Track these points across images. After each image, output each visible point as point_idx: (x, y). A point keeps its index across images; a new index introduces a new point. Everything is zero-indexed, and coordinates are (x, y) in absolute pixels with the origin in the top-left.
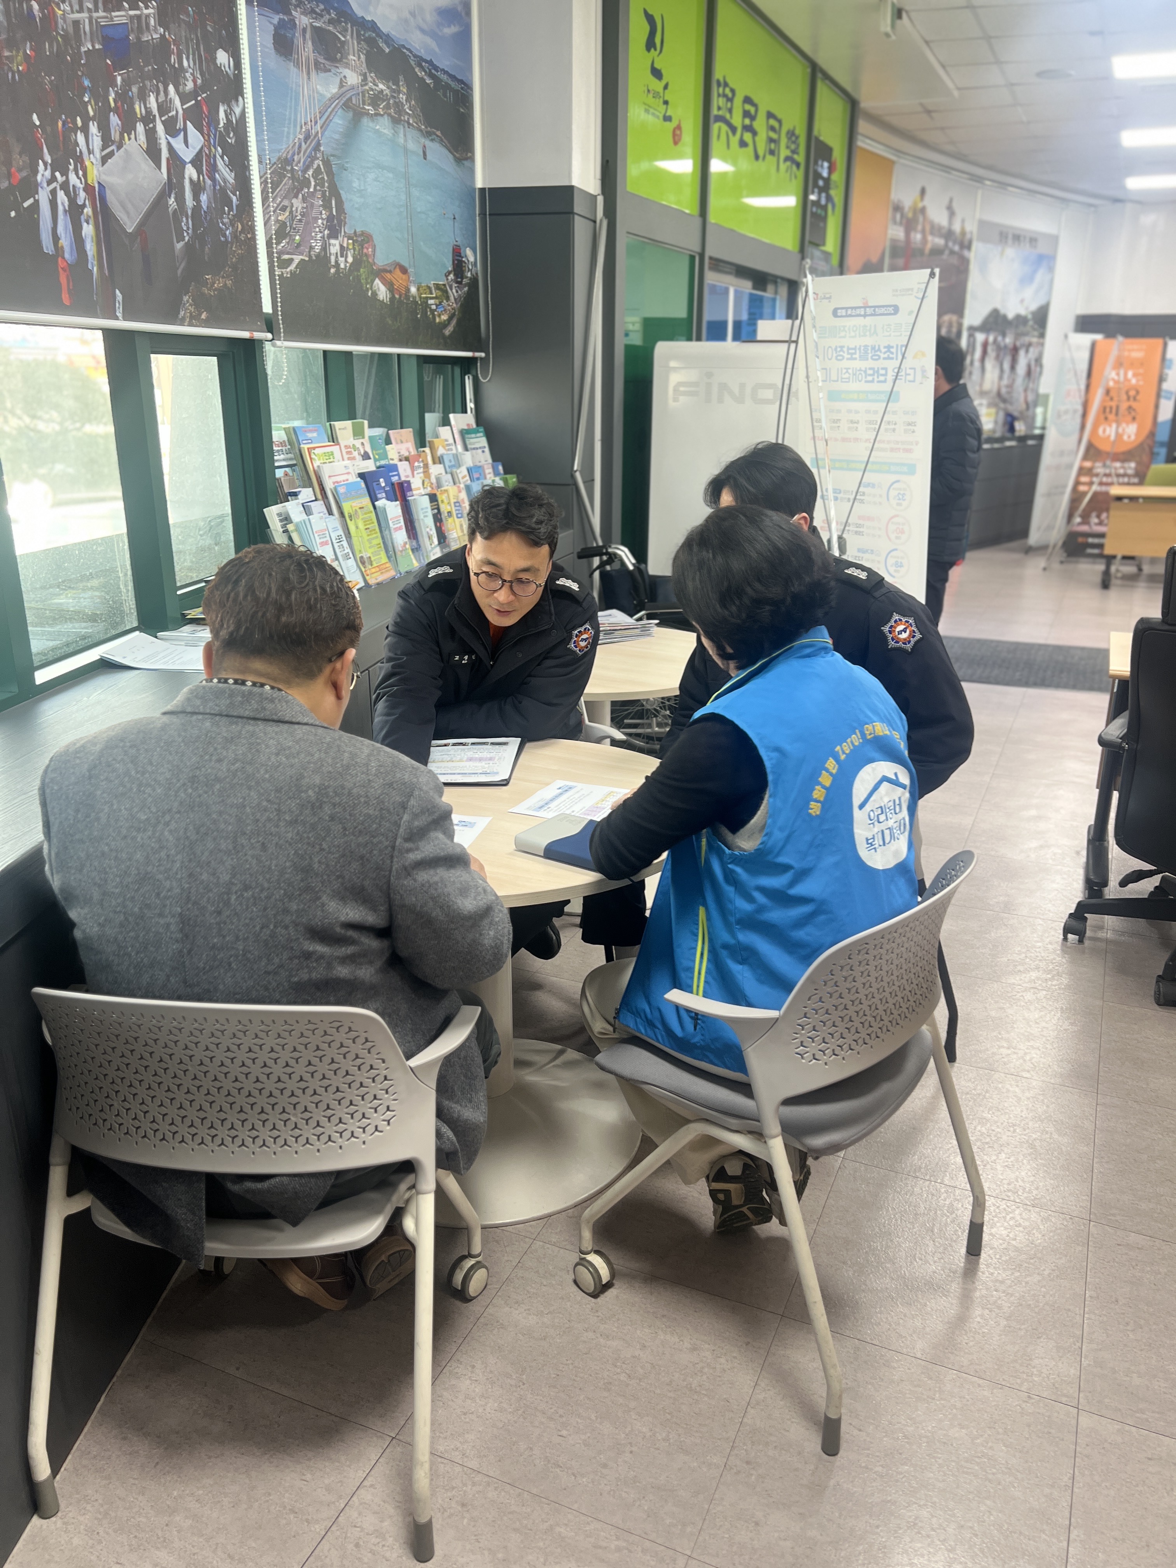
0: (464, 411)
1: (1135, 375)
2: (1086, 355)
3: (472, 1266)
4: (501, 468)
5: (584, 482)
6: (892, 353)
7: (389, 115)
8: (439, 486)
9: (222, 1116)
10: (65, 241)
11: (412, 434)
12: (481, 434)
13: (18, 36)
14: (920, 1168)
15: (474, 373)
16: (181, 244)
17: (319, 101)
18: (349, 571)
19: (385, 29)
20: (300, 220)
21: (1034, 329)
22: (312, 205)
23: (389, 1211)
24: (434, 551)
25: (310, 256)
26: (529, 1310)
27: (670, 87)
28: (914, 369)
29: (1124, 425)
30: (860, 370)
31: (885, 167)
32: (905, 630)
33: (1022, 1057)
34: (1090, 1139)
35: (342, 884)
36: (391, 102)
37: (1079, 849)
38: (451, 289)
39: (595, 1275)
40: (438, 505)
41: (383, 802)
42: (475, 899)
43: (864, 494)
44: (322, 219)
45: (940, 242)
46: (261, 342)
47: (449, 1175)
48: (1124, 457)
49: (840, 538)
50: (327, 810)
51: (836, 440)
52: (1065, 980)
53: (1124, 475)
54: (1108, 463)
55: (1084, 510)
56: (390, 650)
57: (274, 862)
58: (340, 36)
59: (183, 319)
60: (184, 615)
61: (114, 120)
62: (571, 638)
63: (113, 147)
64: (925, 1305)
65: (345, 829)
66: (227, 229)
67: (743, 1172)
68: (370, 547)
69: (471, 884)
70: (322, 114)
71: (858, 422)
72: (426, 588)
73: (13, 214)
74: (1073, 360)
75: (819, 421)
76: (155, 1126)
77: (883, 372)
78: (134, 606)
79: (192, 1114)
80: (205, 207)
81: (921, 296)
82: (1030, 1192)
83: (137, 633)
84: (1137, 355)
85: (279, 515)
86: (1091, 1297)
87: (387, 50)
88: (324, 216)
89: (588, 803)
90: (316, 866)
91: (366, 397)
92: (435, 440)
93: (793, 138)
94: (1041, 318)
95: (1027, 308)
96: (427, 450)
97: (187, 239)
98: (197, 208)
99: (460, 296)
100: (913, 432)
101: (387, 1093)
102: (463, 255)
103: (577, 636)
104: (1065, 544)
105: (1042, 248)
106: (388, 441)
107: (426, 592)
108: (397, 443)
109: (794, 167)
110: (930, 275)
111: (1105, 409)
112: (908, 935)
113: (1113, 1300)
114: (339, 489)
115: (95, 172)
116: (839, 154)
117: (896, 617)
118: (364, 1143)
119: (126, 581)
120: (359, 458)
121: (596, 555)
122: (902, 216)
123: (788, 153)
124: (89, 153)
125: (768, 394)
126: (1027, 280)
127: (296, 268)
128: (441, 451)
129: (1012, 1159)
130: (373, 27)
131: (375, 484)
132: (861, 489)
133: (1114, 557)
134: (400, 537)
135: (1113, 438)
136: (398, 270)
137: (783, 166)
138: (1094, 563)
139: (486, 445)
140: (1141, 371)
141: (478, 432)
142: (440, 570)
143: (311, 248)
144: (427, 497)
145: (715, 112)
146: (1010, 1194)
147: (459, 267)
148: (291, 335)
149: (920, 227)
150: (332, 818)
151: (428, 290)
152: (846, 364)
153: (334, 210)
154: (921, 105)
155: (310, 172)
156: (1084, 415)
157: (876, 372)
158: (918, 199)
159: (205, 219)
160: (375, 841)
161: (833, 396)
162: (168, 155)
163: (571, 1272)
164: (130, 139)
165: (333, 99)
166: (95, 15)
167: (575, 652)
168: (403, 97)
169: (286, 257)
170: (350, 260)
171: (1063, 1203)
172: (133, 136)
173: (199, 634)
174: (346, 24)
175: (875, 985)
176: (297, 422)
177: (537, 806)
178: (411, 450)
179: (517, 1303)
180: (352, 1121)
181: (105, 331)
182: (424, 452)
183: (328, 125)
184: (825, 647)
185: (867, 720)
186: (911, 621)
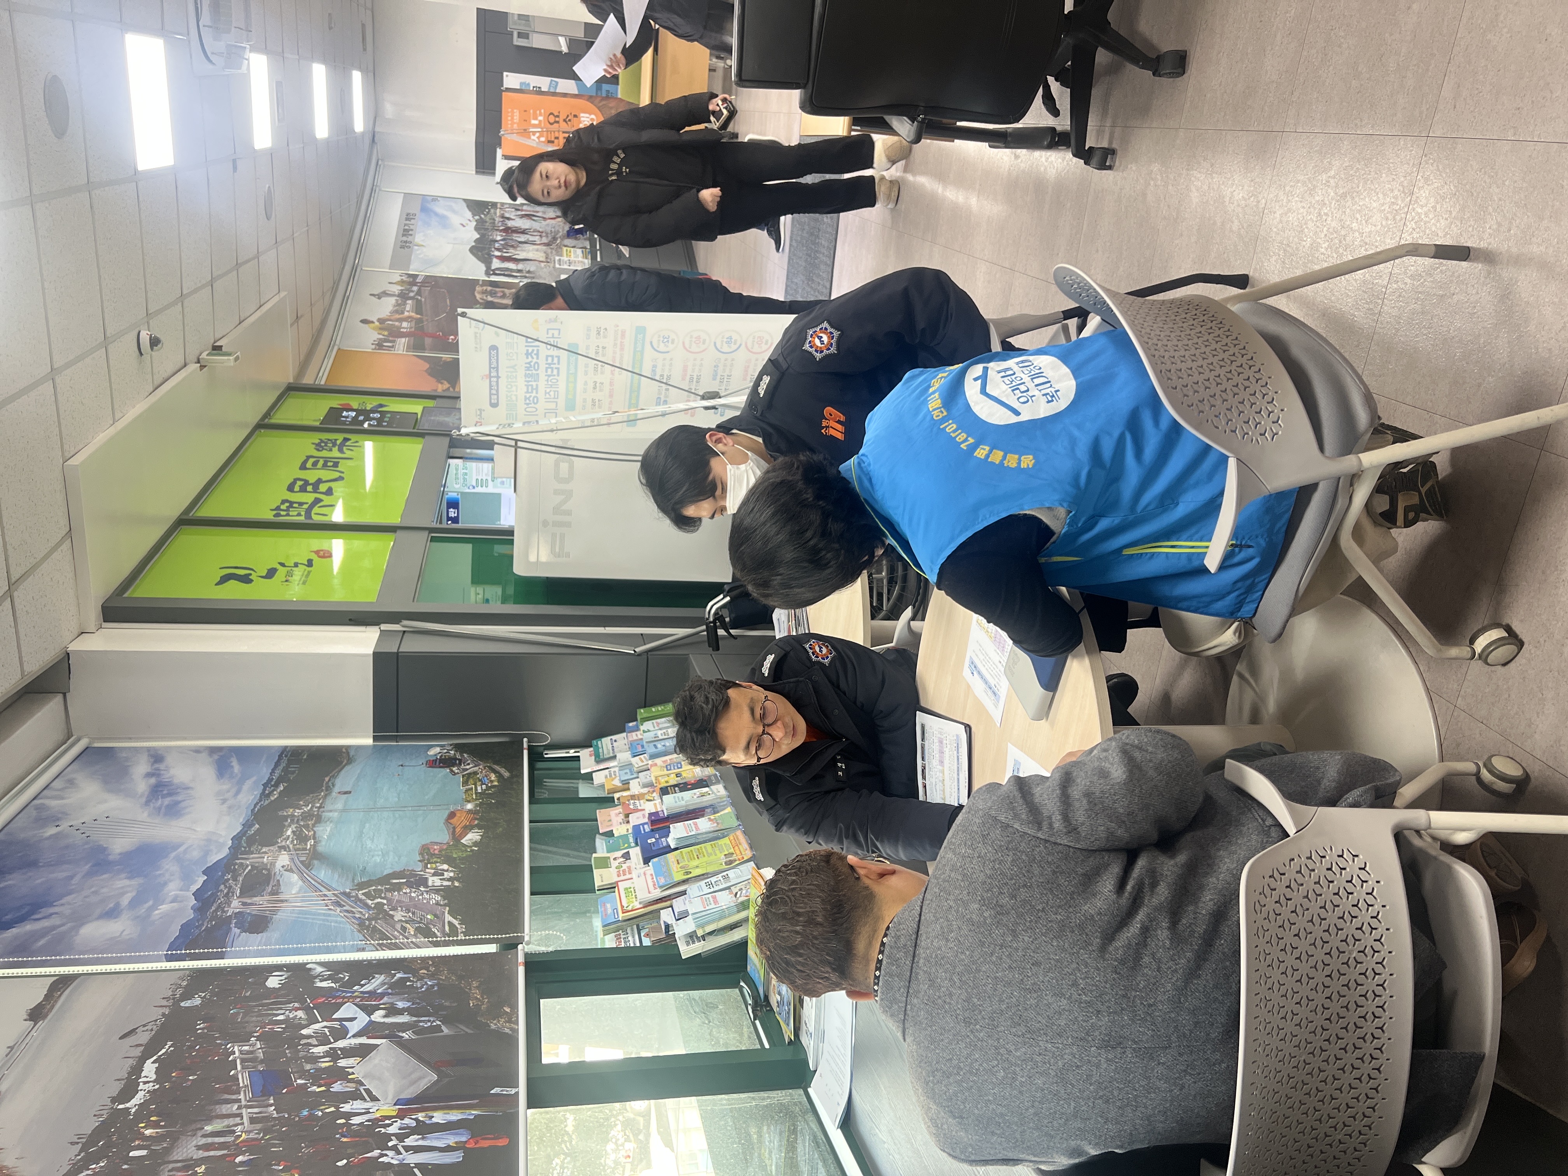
0: (577, 759)
1: (536, 119)
3: (1490, 771)
4: (631, 724)
5: (645, 643)
6: (533, 350)
7: (314, 825)
8: (651, 785)
9: (1352, 1027)
10: (451, 1140)
11: (602, 810)
12: (599, 743)
14: (1369, 309)
15: (541, 749)
16: (443, 1028)
17: (305, 892)
18: (740, 877)
19: (240, 828)
20: (413, 913)
21: (489, 213)
22: (398, 901)
23: (1446, 858)
24: (715, 791)
25: (445, 905)
26: (1538, 713)
27: (283, 561)
28: (548, 330)
30: (547, 381)
31: (344, 357)
32: (820, 338)
33: (1243, 208)
34: (1335, 138)
35: (1079, 895)
36: (302, 823)
37: (1013, 156)
38: (467, 769)
39: (1500, 643)
40: (671, 786)
43: (662, 376)
44: (410, 892)
46: (527, 955)
47: (1400, 793)
49: (703, 398)
51: (611, 403)
52: (1156, 167)
58: (247, 871)
59: (512, 1029)
60: (791, 1041)
61: (337, 1087)
62: (819, 662)
63: (362, 1089)
64: (1527, 302)
66: (426, 984)
67: (1385, 493)
68: (715, 855)
70: (317, 890)
71: (595, 382)
72: (772, 803)
75: (593, 420)
76: (1362, 1098)
77: (550, 359)
78: (784, 1092)
79: (1350, 1058)
80: (409, 1004)
81: (482, 325)
82: (1396, 197)
83: (809, 1090)
84: (517, 115)
85: (688, 944)
86: (1515, 134)
87: (257, 826)
88: (408, 891)
89: (990, 648)
91: (568, 856)
92: (606, 788)
93: (323, 444)
94: (478, 207)
95: (470, 221)
96: (616, 796)
97: (439, 1023)
98: (409, 1011)
99: (473, 761)
100: (606, 329)
101: (1324, 857)
102: (434, 758)
103: (817, 657)
105: (415, 209)
106: (610, 834)
107: (777, 803)
108: (611, 825)
109: (348, 443)
110: (468, 317)
112: (1148, 330)
113: (1517, 112)
114: (661, 884)
115: (385, 1107)
116: (335, 401)
117: (807, 347)
118: (1378, 882)
119: (760, 1098)
120: (628, 863)
121: (716, 633)
122: (386, 340)
123: (335, 449)
124: (369, 1113)
125: (564, 466)
126: (444, 222)
127: (456, 919)
128: (617, 783)
129: (1358, 216)
130: (236, 839)
131: (653, 848)
132: (657, 378)
134: (704, 824)
136: (452, 821)
137: (348, 454)
139: (609, 738)
140: (531, 111)
141: (597, 745)
142: (757, 790)
143: (437, 904)
144: (664, 797)
145: (302, 518)
146: (1398, 218)
147: (445, 762)
148: (518, 925)
149: (397, 324)
151: (470, 792)
152: (541, 395)
153: (402, 881)
154: (292, 325)
155: (370, 902)
157: (549, 366)
158: (372, 325)
159: (419, 1004)
161: (570, 407)
162: (365, 1038)
163: (1493, 668)
164: (353, 1074)
165: (303, 879)
166: (243, 1103)
167: (833, 658)
168: (298, 812)
169: (447, 928)
170: (445, 867)
171: (1408, 164)
172: (350, 1070)
173: (812, 1029)
174: (236, 864)
175: (1200, 362)
176: (597, 923)
177: (993, 697)
178: (617, 811)
179: (1530, 726)
180: (1355, 894)
181: (530, 1106)
182: (618, 799)
183: (327, 884)
184: (859, 464)
185: (928, 418)
186: (811, 332)
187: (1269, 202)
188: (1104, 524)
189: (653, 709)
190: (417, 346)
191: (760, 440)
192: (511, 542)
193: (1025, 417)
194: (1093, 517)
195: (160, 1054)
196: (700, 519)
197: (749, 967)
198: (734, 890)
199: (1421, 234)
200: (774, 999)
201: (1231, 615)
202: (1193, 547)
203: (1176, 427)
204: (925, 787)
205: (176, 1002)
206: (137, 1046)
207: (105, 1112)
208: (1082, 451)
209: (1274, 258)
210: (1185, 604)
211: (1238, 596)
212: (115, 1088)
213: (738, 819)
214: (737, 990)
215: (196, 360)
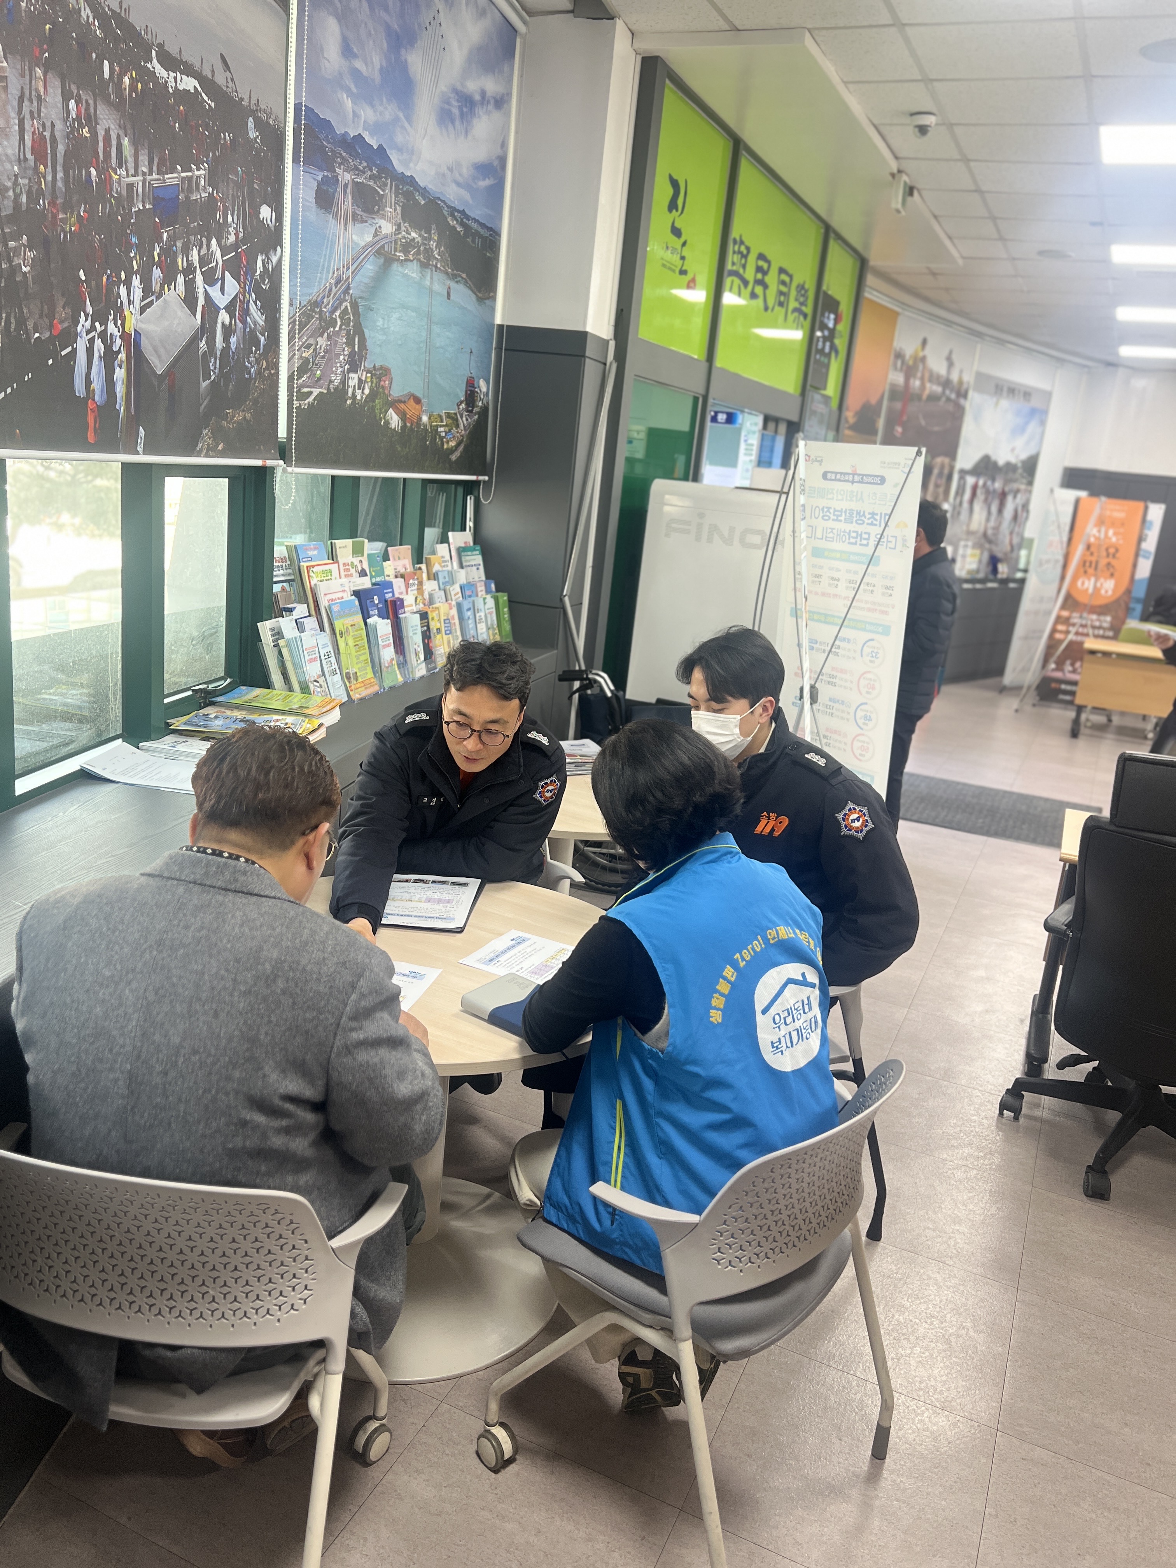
0: (463, 529)
1: (1115, 534)
2: (1070, 510)
3: (376, 1430)
4: (493, 586)
5: (572, 606)
6: (876, 520)
7: (419, 260)
8: (431, 601)
9: (142, 1283)
10: (97, 385)
11: (410, 551)
12: (478, 552)
13: (74, 199)
14: (834, 1356)
15: (476, 494)
16: (208, 382)
17: (353, 248)
18: (334, 686)
19: (422, 184)
20: (323, 357)
21: (1023, 477)
22: (336, 342)
23: (296, 1386)
24: (420, 667)
25: (329, 389)
26: (428, 1480)
27: (687, 245)
28: (896, 537)
29: (1102, 580)
30: (844, 532)
31: (890, 318)
32: (858, 819)
33: (947, 1242)
34: (1006, 1338)
35: (285, 1056)
36: (422, 248)
37: (1023, 1017)
38: (462, 418)
39: (498, 1452)
40: (428, 622)
41: (334, 981)
42: (411, 1083)
43: (839, 647)
44: (344, 355)
45: (938, 389)
46: (272, 469)
48: (1101, 610)
49: (812, 687)
50: (281, 984)
51: (817, 593)
52: (997, 1160)
53: (1100, 628)
54: (1085, 615)
55: (1059, 657)
56: (361, 789)
57: (223, 1030)
58: (379, 190)
59: (201, 450)
60: (169, 725)
61: (157, 273)
62: (537, 789)
63: (153, 298)
64: (825, 1510)
65: (294, 1003)
66: (252, 367)
67: (654, 1357)
68: (357, 663)
69: (411, 1067)
70: (354, 261)
71: (838, 580)
72: (402, 732)
73: (50, 362)
74: (1057, 514)
75: (800, 573)
76: (75, 1286)
77: (866, 536)
78: (120, 714)
79: (113, 1279)
80: (233, 348)
81: (907, 470)
82: (941, 1393)
83: (120, 740)
84: (1120, 515)
85: (272, 629)
86: (991, 1515)
87: (423, 202)
88: (346, 353)
89: (536, 960)
90: (262, 1037)
91: (367, 514)
92: (432, 557)
93: (803, 292)
94: (1030, 466)
95: (1017, 457)
96: (423, 566)
97: (213, 378)
98: (226, 349)
99: (469, 424)
100: (891, 595)
101: (306, 1272)
102: (476, 385)
103: (542, 787)
104: (1038, 687)
105: (1035, 402)
106: (386, 557)
107: (402, 737)
108: (395, 560)
109: (802, 318)
110: (917, 454)
111: (1085, 562)
112: (831, 1149)
113: (1012, 1519)
114: (333, 607)
115: (133, 321)
116: (845, 308)
117: (850, 805)
118: (279, 1320)
119: (115, 691)
120: (356, 575)
121: (577, 679)
122: (903, 363)
123: (797, 305)
125: (757, 539)
126: (1019, 430)
127: (314, 400)
128: (436, 568)
129: (927, 1354)
130: (412, 181)
131: (368, 601)
132: (837, 643)
133: (1085, 707)
134: (388, 653)
135: (1091, 591)
136: (412, 400)
137: (791, 317)
138: (1066, 709)
139: (481, 563)
140: (1122, 530)
141: (475, 550)
142: (416, 717)
143: (331, 381)
144: (418, 616)
145: (729, 266)
146: (921, 1393)
147: (471, 397)
148: (304, 460)
149: (919, 374)
150: (284, 992)
151: (439, 419)
152: (831, 524)
153: (357, 347)
154: (928, 268)
155: (338, 313)
156: (1065, 567)
157: (859, 535)
158: (920, 348)
159: (233, 359)
160: (322, 1017)
161: (817, 553)
162: (203, 303)
163: (475, 1442)
164: (169, 289)
165: (366, 247)
166: (148, 178)
167: (540, 802)
168: (433, 244)
169: (306, 390)
170: (367, 391)
171: (972, 1409)
172: (172, 287)
173: (180, 748)
174: (386, 179)
175: (795, 1196)
176: (299, 539)
177: (488, 958)
178: (408, 566)
179: (417, 1471)
180: (269, 1298)
181: (124, 465)
182: (420, 569)
183: (359, 271)
184: (731, 853)
185: (770, 925)
186: (865, 810)
187: (950, 1268)
188: (648, 1084)
189: (506, 610)
190: (895, 394)
191: (762, 750)
192: (685, 478)
193: (760, 1018)
194: (656, 1075)
195: (203, 95)
196: (689, 683)
197: (244, 688)
198: (321, 680)
199: (902, 1414)
200: (211, 711)
201: (548, 1196)
202: (617, 1168)
203: (737, 1165)
204: (407, 881)
205: (253, 113)
206: (213, 72)
207: (149, 36)
208: (720, 1071)
209: (894, 1268)
210: (563, 1154)
211: (566, 1207)
212: (172, 49)
213: (390, 688)
214: (223, 674)
215: (901, 168)
